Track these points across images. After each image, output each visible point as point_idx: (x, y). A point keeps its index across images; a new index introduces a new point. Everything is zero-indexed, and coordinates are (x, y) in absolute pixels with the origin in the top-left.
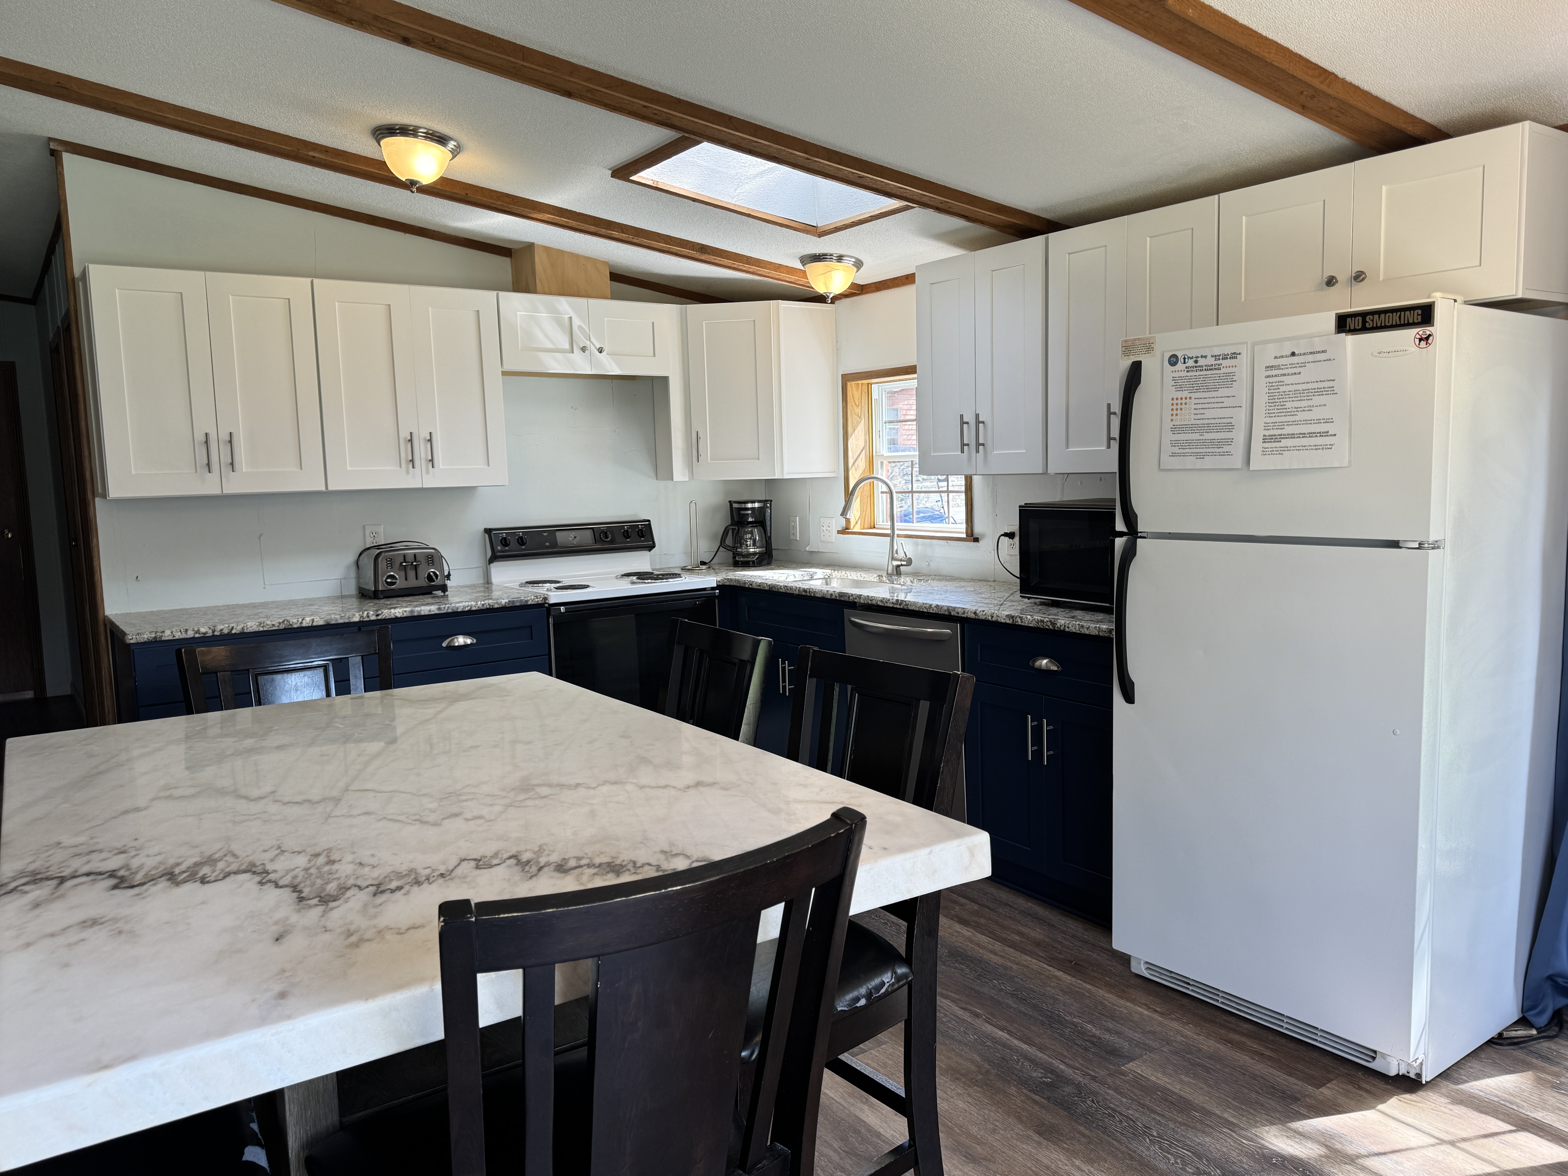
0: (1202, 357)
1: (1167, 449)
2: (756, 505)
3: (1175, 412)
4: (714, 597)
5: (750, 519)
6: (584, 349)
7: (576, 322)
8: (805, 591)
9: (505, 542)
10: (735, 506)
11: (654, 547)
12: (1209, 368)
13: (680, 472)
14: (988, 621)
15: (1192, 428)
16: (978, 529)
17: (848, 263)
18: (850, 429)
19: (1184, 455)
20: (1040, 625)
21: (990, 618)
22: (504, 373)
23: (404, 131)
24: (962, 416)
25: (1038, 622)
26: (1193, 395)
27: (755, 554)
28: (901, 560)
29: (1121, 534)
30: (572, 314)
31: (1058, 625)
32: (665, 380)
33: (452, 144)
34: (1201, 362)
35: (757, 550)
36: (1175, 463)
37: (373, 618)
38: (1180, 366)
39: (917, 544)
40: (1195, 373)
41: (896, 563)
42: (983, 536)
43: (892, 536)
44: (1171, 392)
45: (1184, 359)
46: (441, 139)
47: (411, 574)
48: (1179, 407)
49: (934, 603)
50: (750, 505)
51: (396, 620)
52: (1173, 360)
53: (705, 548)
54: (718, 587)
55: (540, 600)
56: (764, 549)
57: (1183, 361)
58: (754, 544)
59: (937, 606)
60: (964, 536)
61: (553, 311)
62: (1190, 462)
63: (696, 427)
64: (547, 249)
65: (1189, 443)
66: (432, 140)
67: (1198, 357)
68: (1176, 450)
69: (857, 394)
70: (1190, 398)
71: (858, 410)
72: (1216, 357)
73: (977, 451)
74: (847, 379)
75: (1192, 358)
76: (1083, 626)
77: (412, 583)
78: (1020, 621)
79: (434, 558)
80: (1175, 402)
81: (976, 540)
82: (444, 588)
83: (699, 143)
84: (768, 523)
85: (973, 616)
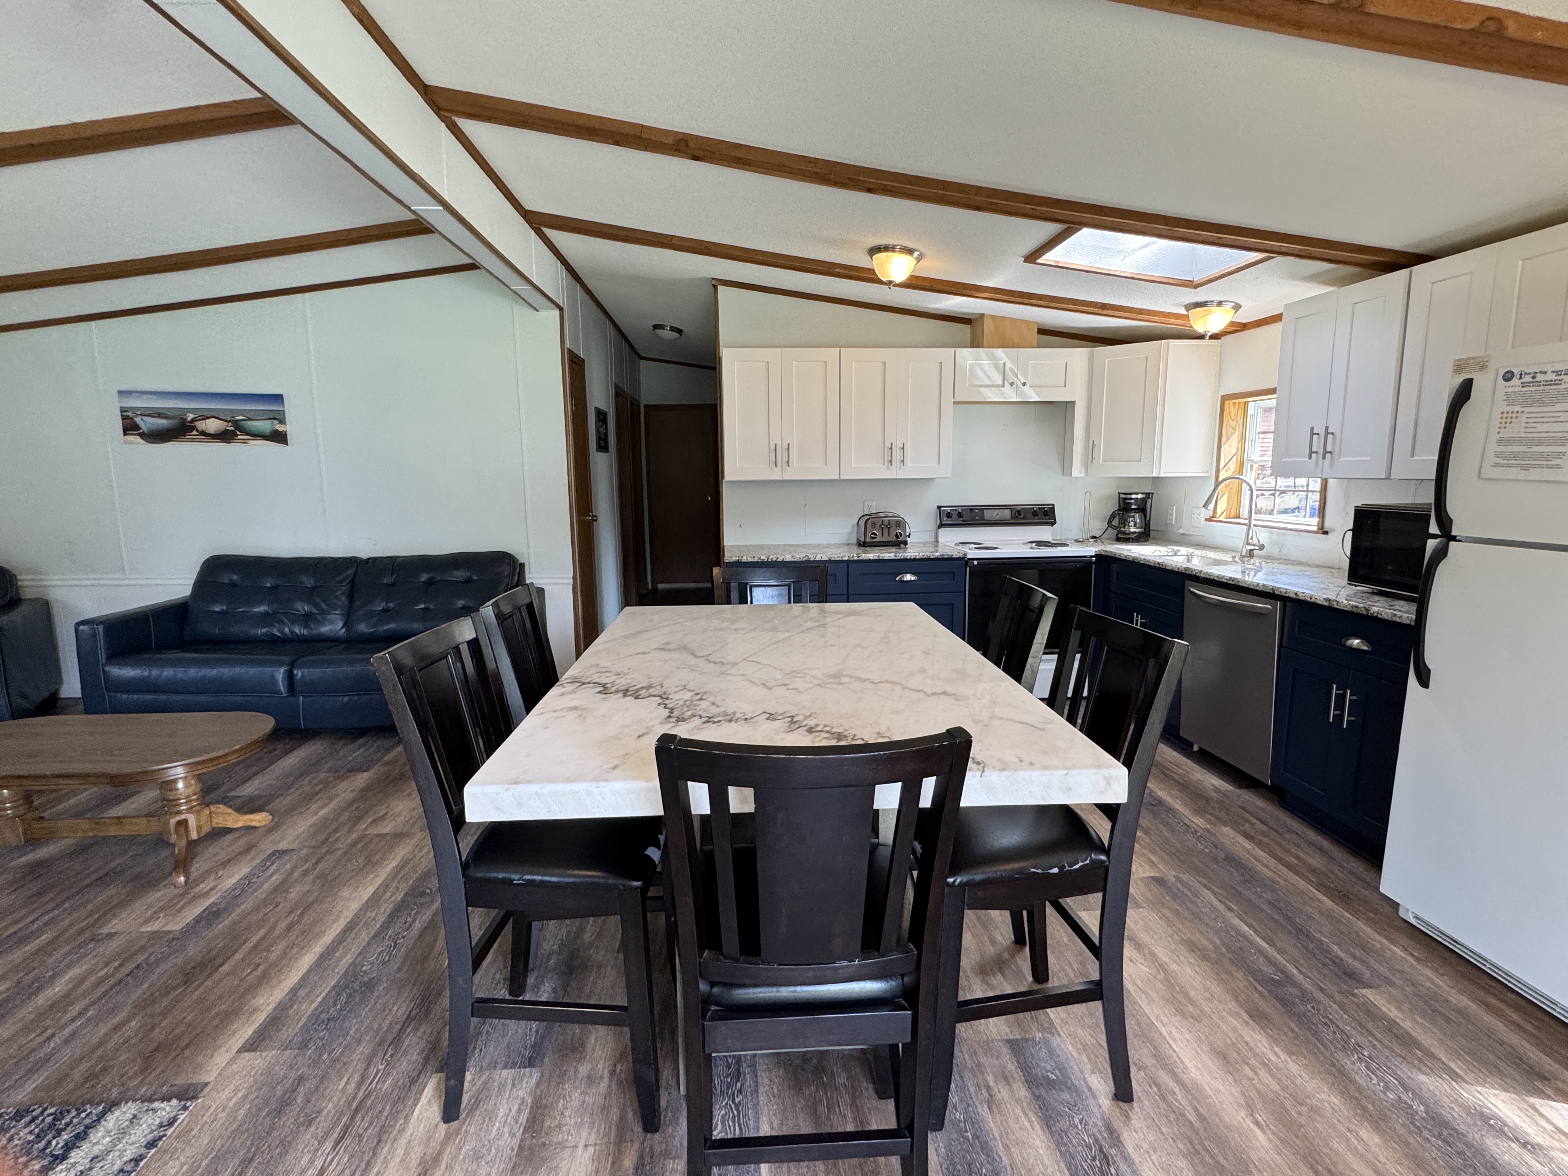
0: (1541, 372)
1: (1490, 458)
2: (1140, 496)
3: (1503, 425)
4: (1091, 562)
5: (1133, 507)
6: (1012, 384)
7: (1009, 365)
8: (1159, 564)
9: (949, 515)
10: (1122, 496)
11: (1055, 523)
12: (1549, 383)
13: (1077, 471)
14: (1307, 602)
15: (1520, 441)
16: (1328, 525)
17: (1228, 307)
18: (1224, 439)
19: (1508, 466)
20: (1354, 610)
21: (1309, 599)
22: (955, 403)
23: (886, 248)
24: (1312, 429)
25: (1353, 606)
26: (1526, 410)
27: (1135, 533)
28: (1254, 545)
29: (1434, 536)
30: (1006, 360)
31: (1372, 611)
32: (1073, 403)
33: (916, 254)
34: (1540, 377)
35: (1137, 530)
36: (1497, 473)
37: (856, 558)
38: (1515, 381)
39: (1272, 533)
40: (1531, 389)
41: (1249, 547)
42: (1333, 530)
43: (1249, 526)
44: (1502, 406)
45: (1521, 375)
46: (910, 251)
47: (886, 531)
48: (1509, 420)
49: (1262, 582)
50: (1134, 496)
51: (870, 561)
52: (1508, 376)
53: (1098, 526)
54: (1096, 556)
55: (961, 555)
56: (1143, 530)
57: (1518, 376)
58: (1135, 525)
59: (1264, 585)
60: (1315, 529)
61: (992, 358)
62: (1513, 473)
63: (1093, 437)
64: (993, 317)
65: (1516, 455)
66: (903, 252)
67: (1536, 373)
68: (1500, 461)
69: (1233, 411)
70: (1522, 412)
71: (1233, 424)
72: (1558, 373)
73: (1324, 458)
74: (1225, 398)
75: (1529, 374)
76: (1395, 615)
77: (886, 538)
78: (1335, 603)
79: (901, 524)
80: (1505, 415)
81: (1326, 533)
82: (905, 543)
83: (1080, 229)
84: (1148, 510)
85: (1294, 596)
